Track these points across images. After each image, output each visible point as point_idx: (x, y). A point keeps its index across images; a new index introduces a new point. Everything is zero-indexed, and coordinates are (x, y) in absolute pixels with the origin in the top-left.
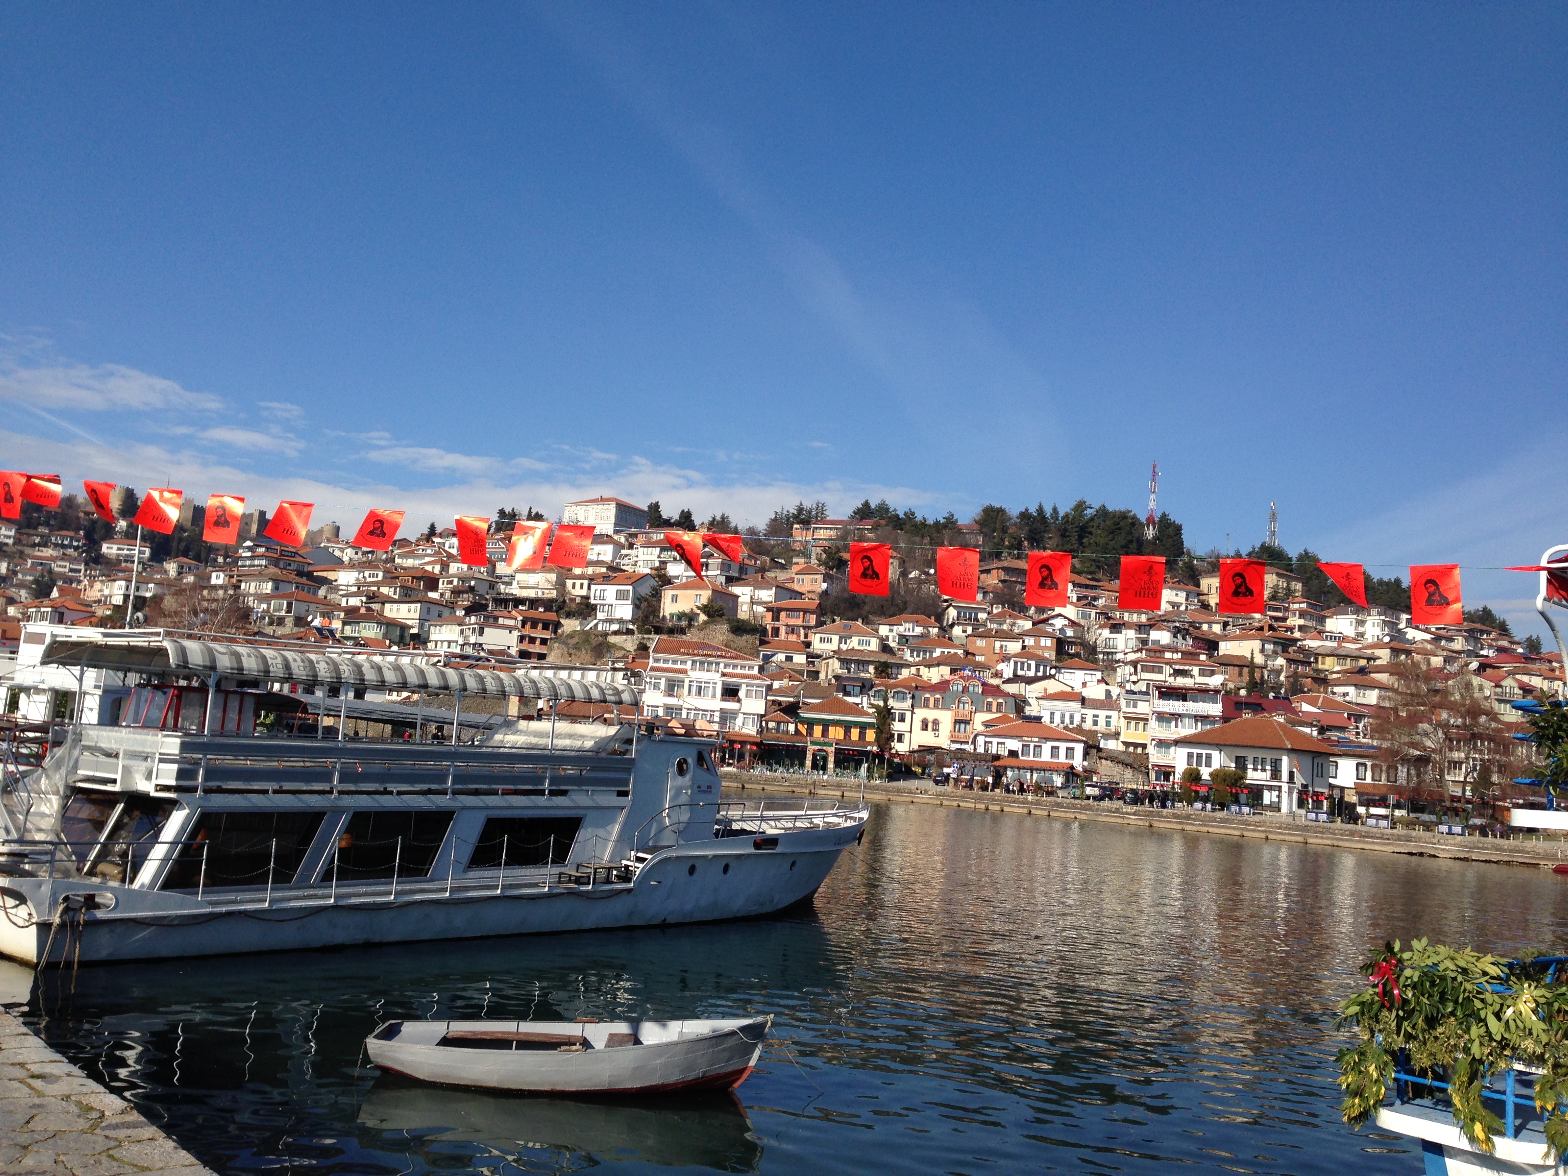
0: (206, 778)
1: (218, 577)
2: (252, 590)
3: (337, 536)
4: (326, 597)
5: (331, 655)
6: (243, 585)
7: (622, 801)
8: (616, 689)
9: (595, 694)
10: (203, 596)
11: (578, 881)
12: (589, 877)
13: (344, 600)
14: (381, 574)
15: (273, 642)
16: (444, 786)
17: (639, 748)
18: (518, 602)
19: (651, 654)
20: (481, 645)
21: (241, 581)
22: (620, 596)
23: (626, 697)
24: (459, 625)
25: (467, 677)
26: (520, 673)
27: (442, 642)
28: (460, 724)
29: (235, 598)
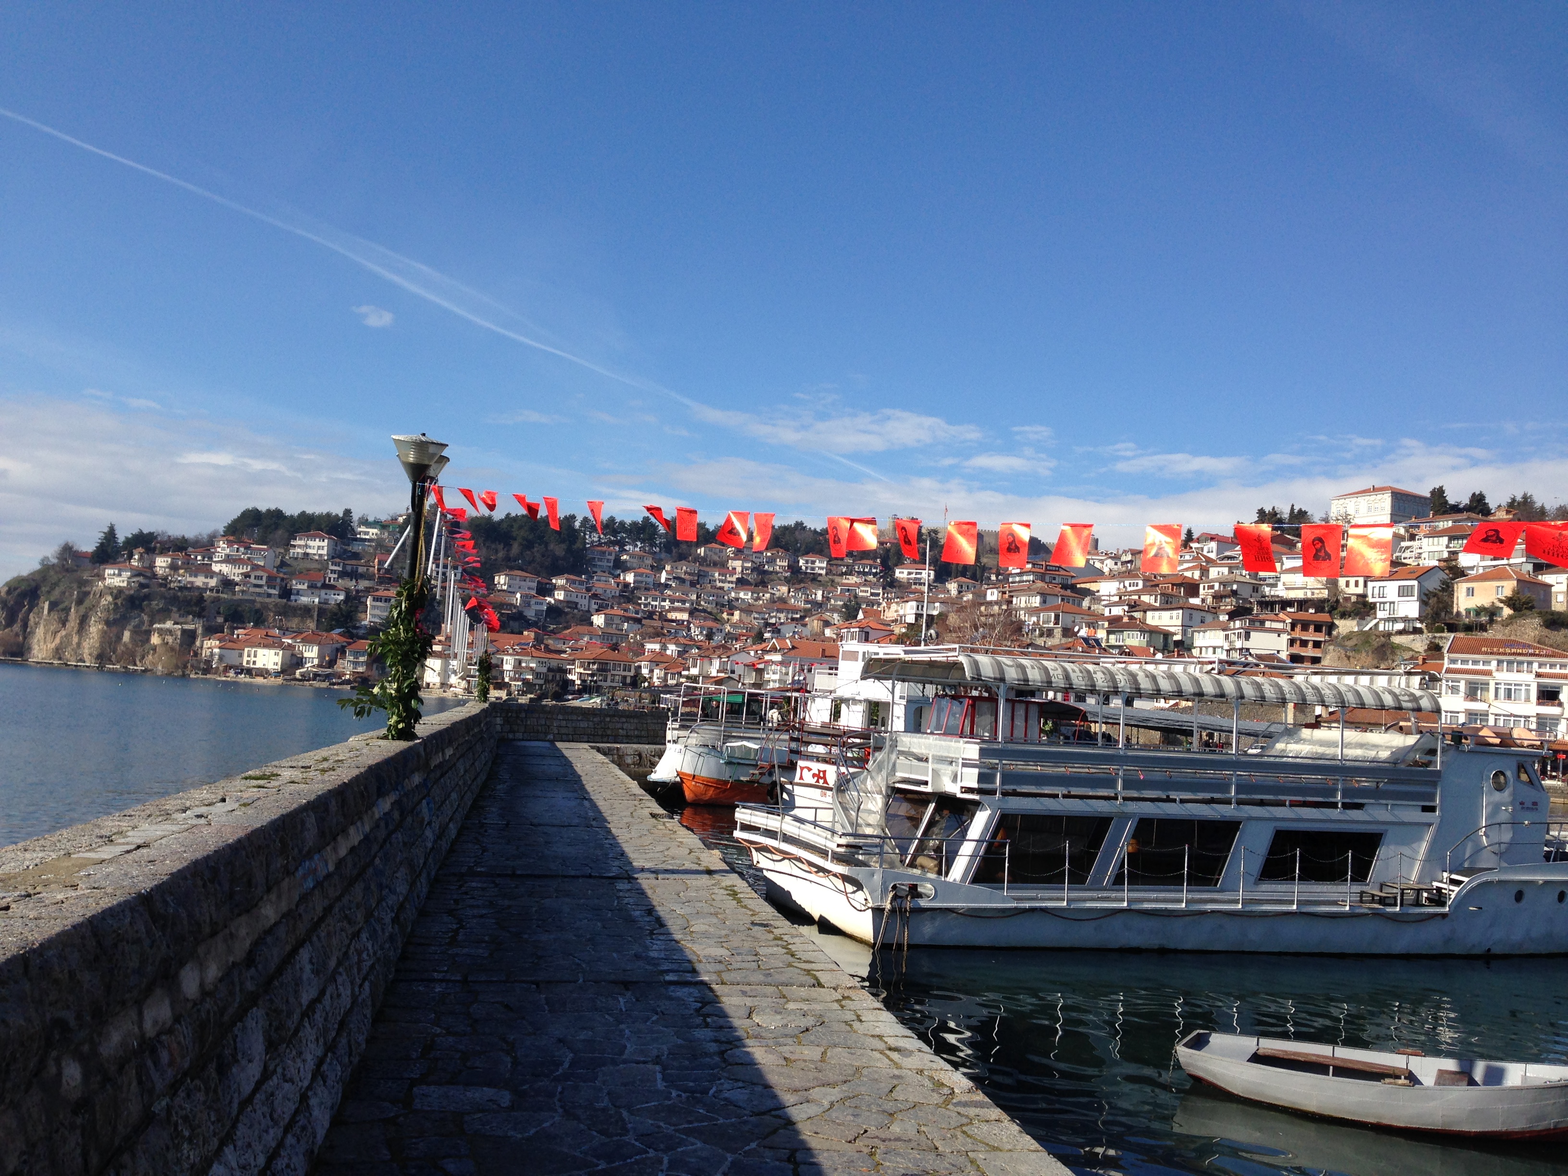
0: (1003, 782)
1: (992, 594)
2: (1023, 605)
3: (1096, 548)
4: (1089, 608)
5: (1105, 665)
6: (1014, 600)
7: (1427, 817)
8: (1412, 695)
9: (1388, 700)
10: (980, 612)
11: (1382, 901)
12: (1395, 898)
13: (1107, 609)
14: (1141, 583)
15: (1046, 652)
16: (1228, 795)
17: (1445, 759)
18: (1285, 604)
19: (1446, 655)
20: (1248, 650)
21: (1012, 597)
22: (1404, 592)
23: (1425, 703)
24: (1223, 630)
25: (1243, 685)
26: (1299, 679)
27: (1207, 648)
28: (1239, 733)
29: (1009, 612)
